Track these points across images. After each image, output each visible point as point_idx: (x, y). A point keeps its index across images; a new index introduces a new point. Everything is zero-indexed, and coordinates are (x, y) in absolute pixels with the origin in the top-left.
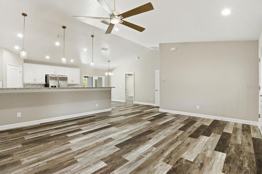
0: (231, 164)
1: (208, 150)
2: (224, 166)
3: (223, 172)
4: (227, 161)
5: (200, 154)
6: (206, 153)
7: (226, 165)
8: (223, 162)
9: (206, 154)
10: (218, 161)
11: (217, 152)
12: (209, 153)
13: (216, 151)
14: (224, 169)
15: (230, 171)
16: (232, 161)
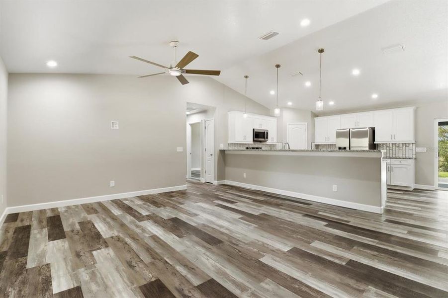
0: (40, 280)
1: (91, 279)
2: (50, 271)
3: (48, 264)
4: (48, 281)
5: (94, 264)
6: (88, 271)
7: (48, 274)
8: (54, 275)
9: (86, 269)
10: (61, 273)
11: (72, 287)
12: (84, 275)
13: (76, 286)
14: (49, 268)
15: (39, 271)
16: (39, 287)
